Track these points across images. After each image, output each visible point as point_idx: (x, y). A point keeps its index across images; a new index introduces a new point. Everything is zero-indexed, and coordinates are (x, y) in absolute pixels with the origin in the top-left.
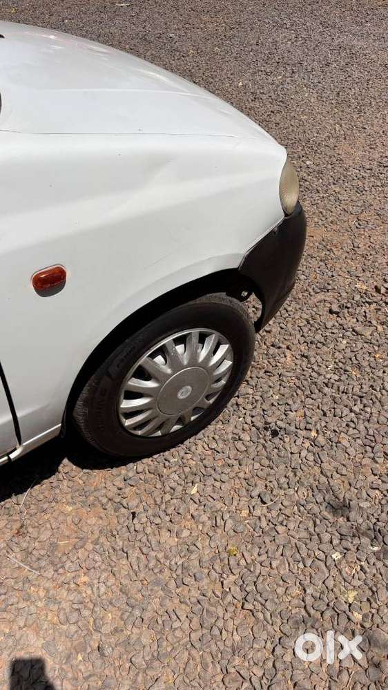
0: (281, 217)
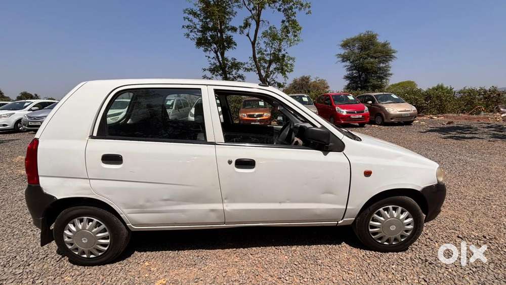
0: (436, 183)
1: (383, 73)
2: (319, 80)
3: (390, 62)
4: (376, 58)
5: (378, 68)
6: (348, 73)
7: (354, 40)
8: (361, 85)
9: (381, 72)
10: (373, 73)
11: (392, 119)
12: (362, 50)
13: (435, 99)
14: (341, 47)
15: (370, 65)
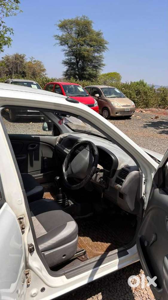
1: (97, 63)
2: (34, 61)
3: (103, 52)
4: (91, 46)
5: (93, 57)
6: (67, 58)
7: (72, 22)
8: (79, 72)
9: (96, 61)
10: (89, 62)
11: (116, 113)
12: (79, 36)
13: (143, 94)
14: (59, 28)
15: (86, 52)
